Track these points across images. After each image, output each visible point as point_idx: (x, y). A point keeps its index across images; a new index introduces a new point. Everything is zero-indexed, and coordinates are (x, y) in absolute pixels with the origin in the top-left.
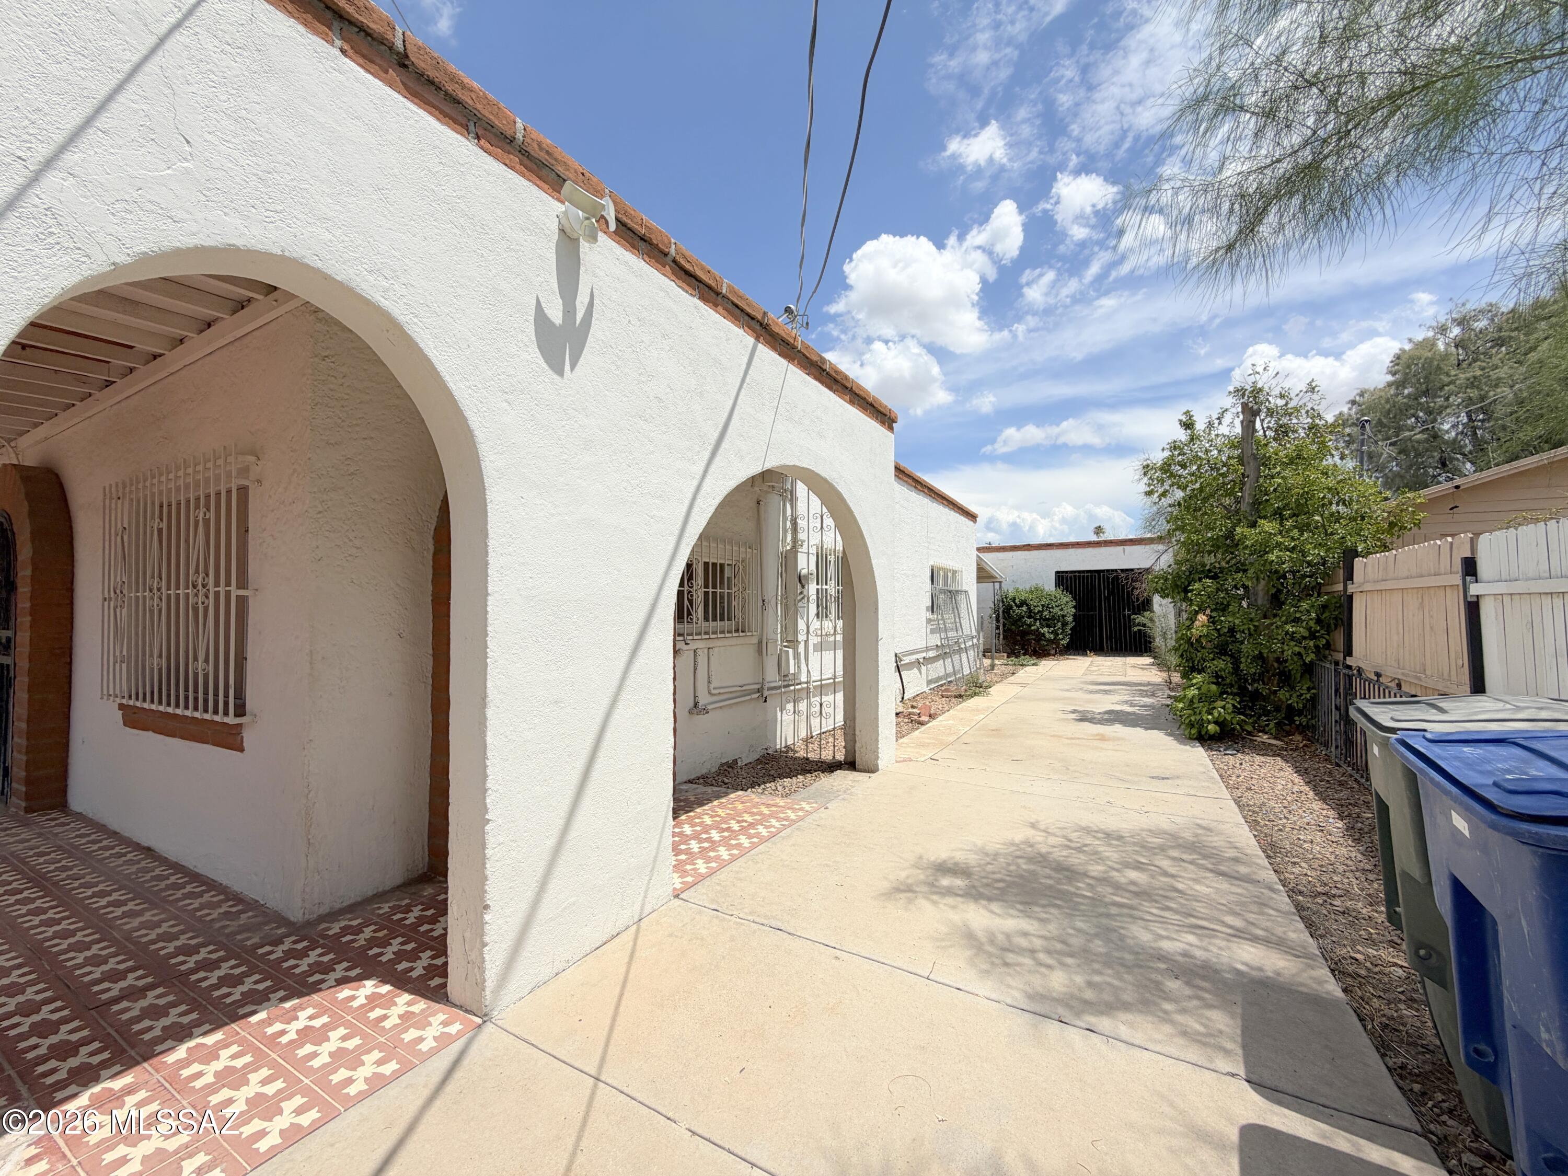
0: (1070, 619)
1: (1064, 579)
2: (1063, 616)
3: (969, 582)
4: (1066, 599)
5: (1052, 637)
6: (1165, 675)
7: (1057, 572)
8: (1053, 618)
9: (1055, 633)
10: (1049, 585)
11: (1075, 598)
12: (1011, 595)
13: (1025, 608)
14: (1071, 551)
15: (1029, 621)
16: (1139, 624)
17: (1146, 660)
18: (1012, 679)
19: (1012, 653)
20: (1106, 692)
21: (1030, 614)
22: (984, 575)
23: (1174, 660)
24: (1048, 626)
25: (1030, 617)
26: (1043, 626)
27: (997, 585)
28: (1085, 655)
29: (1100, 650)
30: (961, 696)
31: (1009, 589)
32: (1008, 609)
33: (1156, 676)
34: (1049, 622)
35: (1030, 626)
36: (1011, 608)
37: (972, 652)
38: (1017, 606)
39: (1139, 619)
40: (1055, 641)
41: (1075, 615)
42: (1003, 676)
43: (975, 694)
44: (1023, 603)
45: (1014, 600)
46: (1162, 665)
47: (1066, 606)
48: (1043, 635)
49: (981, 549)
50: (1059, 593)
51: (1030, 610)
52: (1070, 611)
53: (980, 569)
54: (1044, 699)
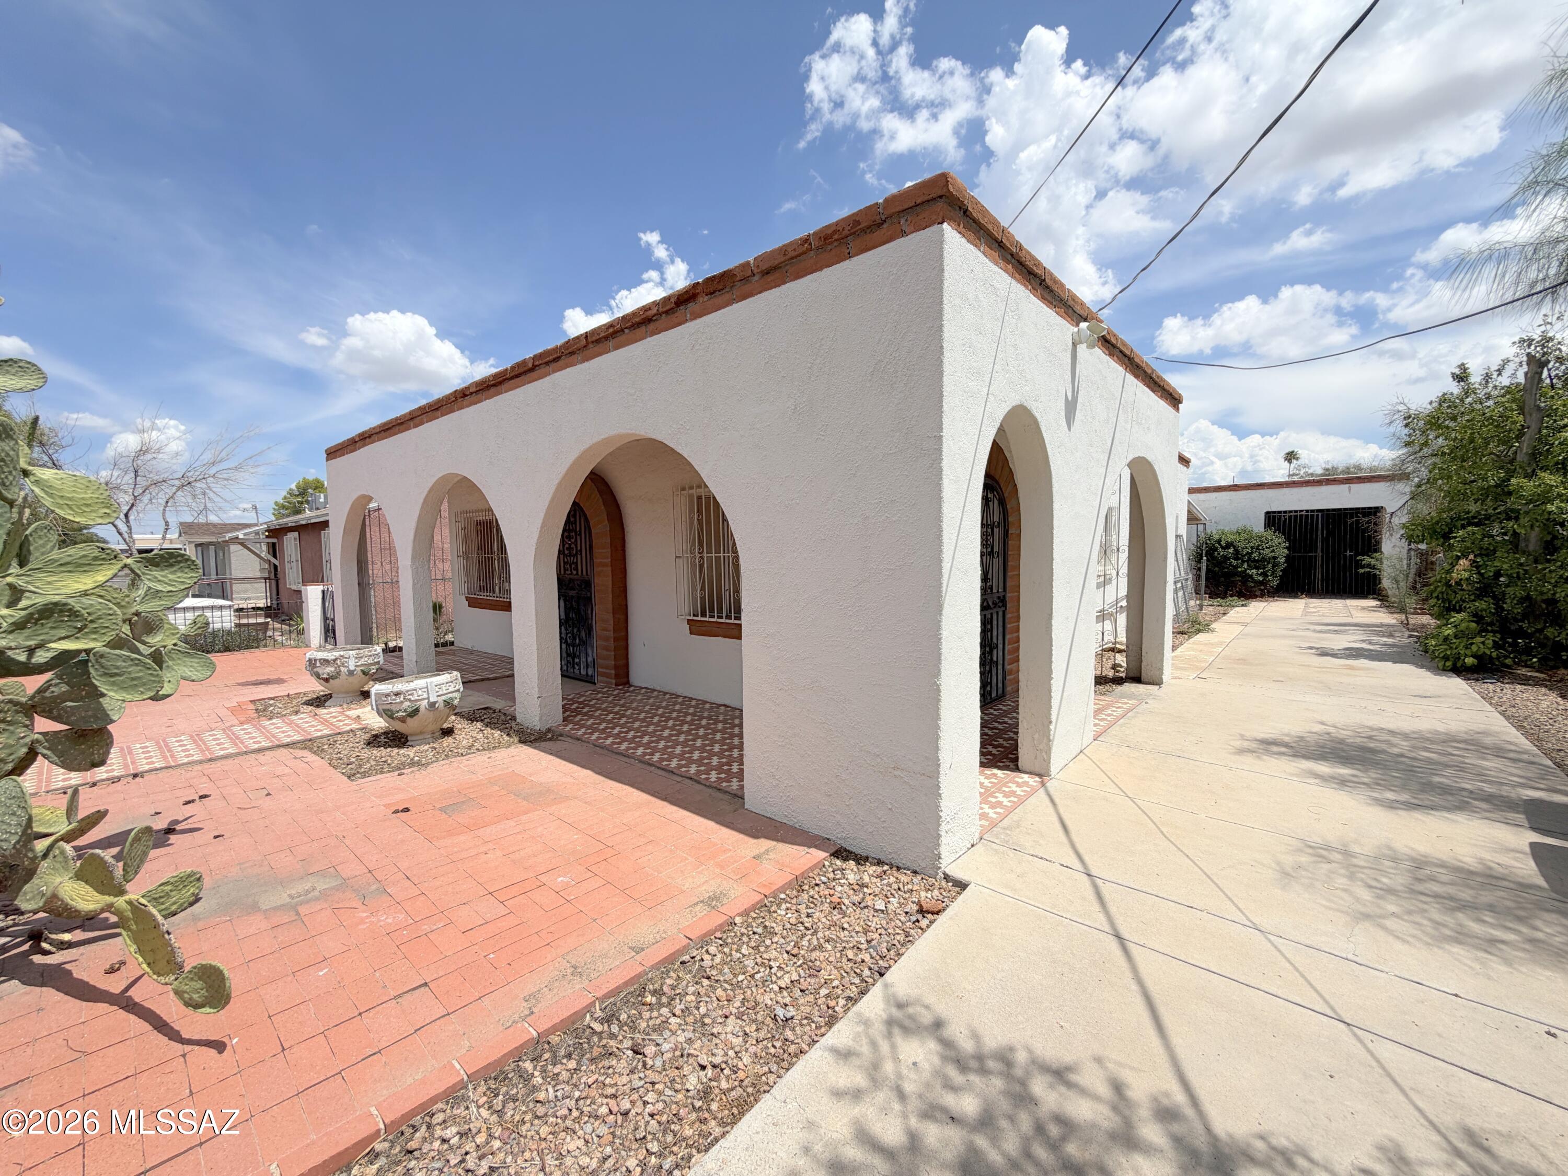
0: (1282, 560)
1: (1272, 519)
2: (1274, 558)
3: (1183, 528)
4: (1276, 541)
5: (1261, 578)
6: (1403, 617)
7: (1267, 513)
8: (1263, 560)
9: (1264, 574)
10: (1258, 526)
11: (1288, 539)
12: (1216, 537)
13: (1231, 550)
14: (1286, 491)
15: (1234, 563)
16: (1369, 566)
17: (1371, 603)
18: (1225, 618)
19: (1213, 595)
20: (1337, 632)
21: (1237, 555)
22: (1192, 518)
23: (1411, 602)
24: (1257, 568)
25: (1236, 559)
26: (1250, 568)
27: (1201, 527)
28: (1296, 597)
29: (1311, 591)
30: (1184, 633)
31: (1212, 529)
32: (1212, 551)
33: (1385, 618)
34: (1258, 563)
35: (1236, 567)
36: (1216, 549)
38: (1222, 548)
39: (1367, 560)
40: (1264, 583)
41: (1287, 557)
42: (1217, 617)
43: (1198, 631)
44: (1229, 545)
45: (1219, 541)
46: (1394, 607)
47: (1278, 546)
48: (1251, 576)
49: (1192, 491)
50: (1269, 534)
51: (1237, 552)
52: (1282, 552)
53: (1189, 512)
54: (1274, 637)
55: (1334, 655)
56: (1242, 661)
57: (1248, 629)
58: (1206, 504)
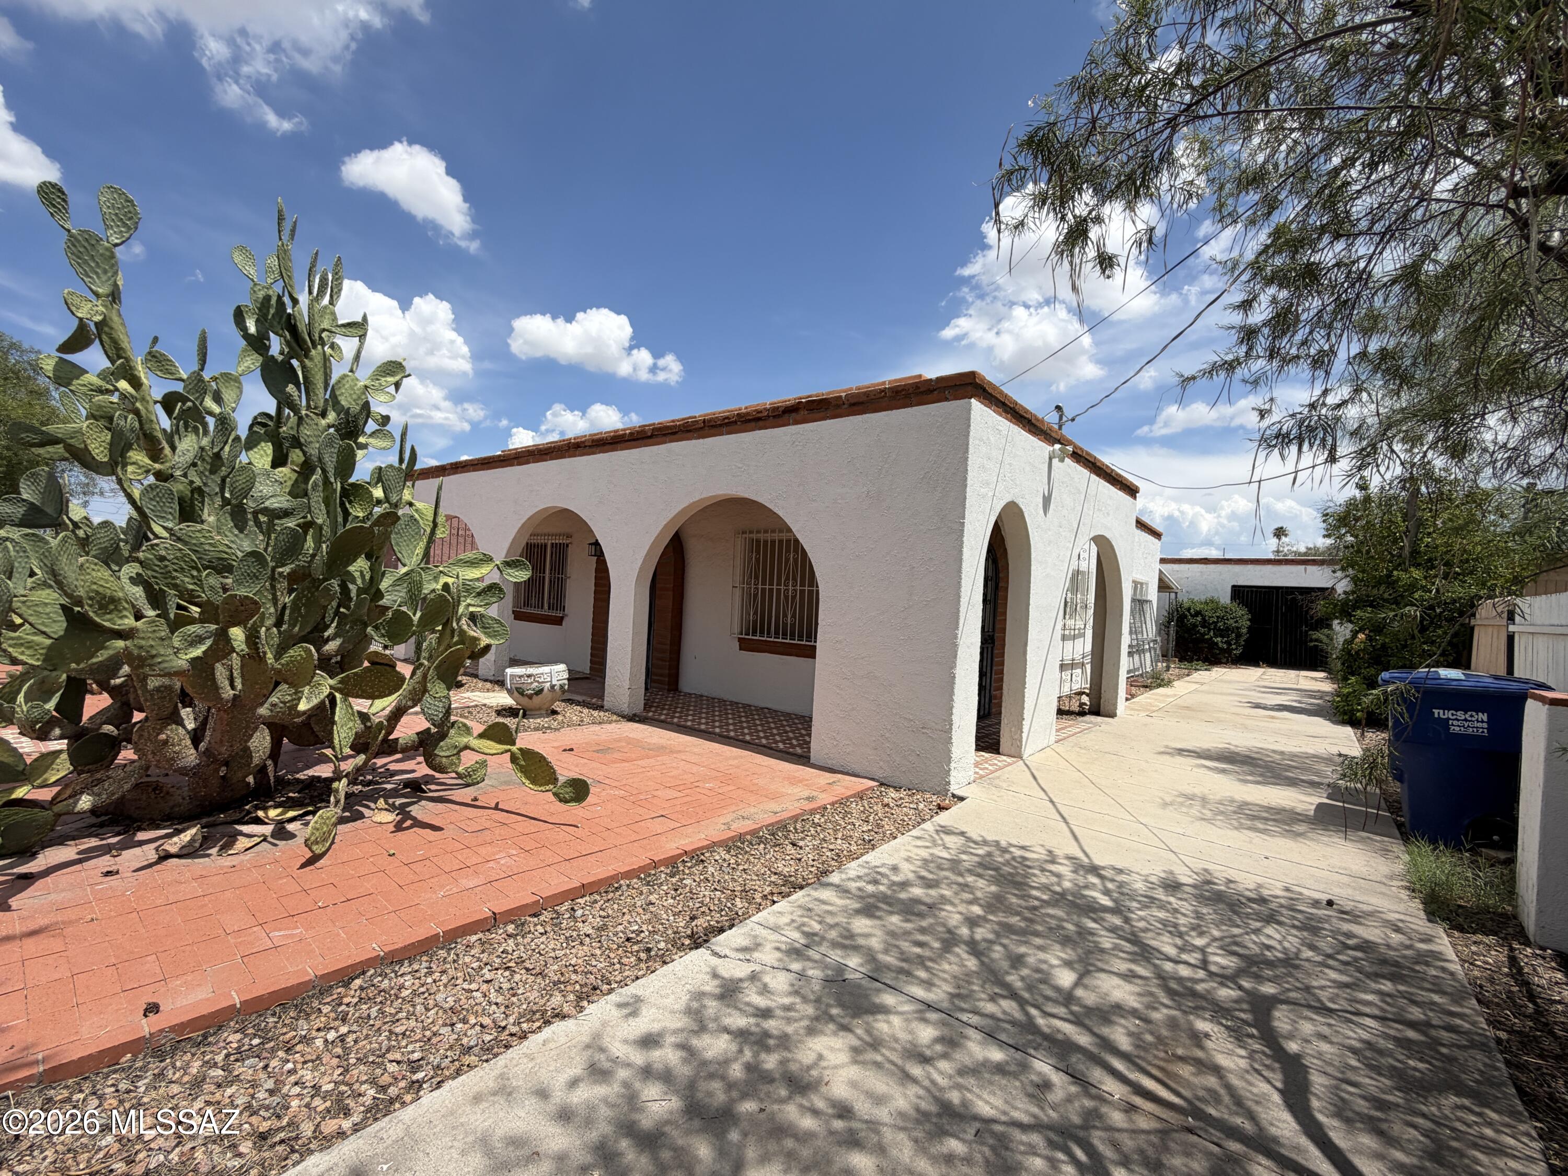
0: (1244, 631)
1: (1239, 592)
2: (1238, 628)
3: (1152, 594)
4: (1240, 613)
5: (1225, 646)
6: (1336, 685)
7: (1233, 587)
8: (1227, 629)
9: (1229, 643)
10: (1225, 598)
11: (1250, 611)
12: (1186, 605)
13: (1199, 619)
14: (1250, 567)
15: (1202, 630)
16: (1316, 640)
17: (1319, 674)
18: (1187, 679)
19: (1182, 659)
21: (1204, 623)
22: (1163, 586)
24: (1223, 637)
25: (1203, 627)
26: (1216, 636)
27: (1173, 595)
28: (1258, 666)
29: (1274, 663)
30: (1146, 687)
31: (1183, 598)
32: (1181, 618)
33: (1327, 687)
34: (1223, 633)
35: (1204, 634)
36: (1186, 616)
37: (1148, 655)
38: (1192, 616)
39: (1315, 635)
40: (1229, 651)
41: (1249, 628)
42: (1180, 677)
43: (1160, 686)
44: (1198, 613)
45: (1189, 609)
46: (1332, 678)
47: (1242, 618)
48: (1217, 644)
49: (1163, 561)
50: (1234, 606)
51: (1204, 619)
52: (1245, 623)
53: (1161, 580)
54: (1221, 694)
55: (1265, 709)
57: (1204, 688)
58: (1177, 574)
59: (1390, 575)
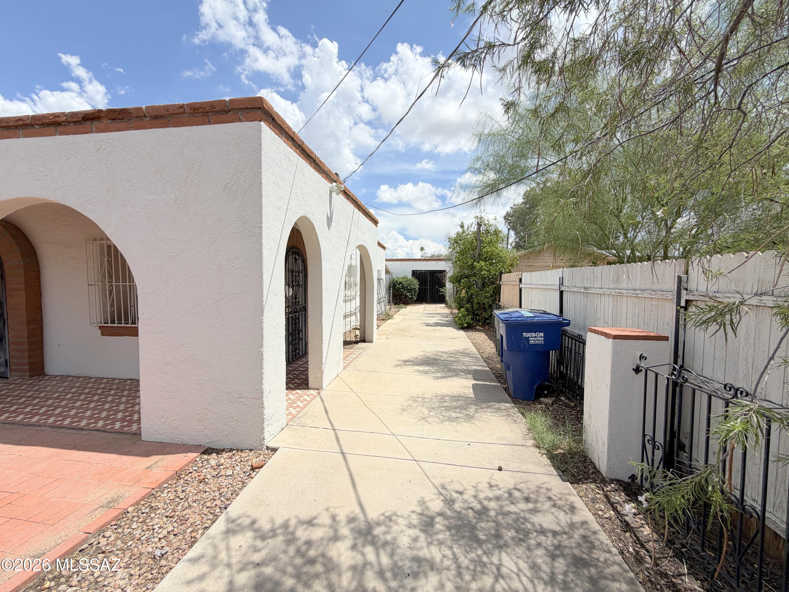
0: (417, 289)
1: (415, 273)
2: (415, 288)
3: (383, 276)
4: (415, 282)
6: (450, 310)
7: (413, 271)
8: (411, 289)
9: (412, 295)
10: (410, 276)
11: (419, 281)
12: (396, 280)
13: (401, 285)
14: (418, 262)
16: (442, 292)
17: (443, 305)
18: (398, 313)
19: (395, 304)
20: (432, 317)
22: (387, 272)
23: (454, 305)
25: (403, 289)
26: (407, 292)
27: (391, 276)
28: (422, 304)
29: (427, 302)
30: (383, 320)
31: (395, 277)
32: (394, 286)
33: (447, 311)
34: (410, 291)
35: (403, 292)
36: (396, 285)
37: (383, 303)
38: (398, 284)
39: (442, 290)
40: (412, 298)
41: (419, 288)
42: (396, 312)
43: (389, 319)
44: (400, 283)
45: (397, 282)
46: (449, 307)
47: (416, 284)
48: (408, 296)
49: (387, 260)
50: (413, 279)
51: (403, 286)
52: (417, 286)
53: (386, 269)
54: (413, 320)
55: (430, 326)
56: (402, 330)
57: (406, 317)
58: (393, 266)
59: (472, 264)
